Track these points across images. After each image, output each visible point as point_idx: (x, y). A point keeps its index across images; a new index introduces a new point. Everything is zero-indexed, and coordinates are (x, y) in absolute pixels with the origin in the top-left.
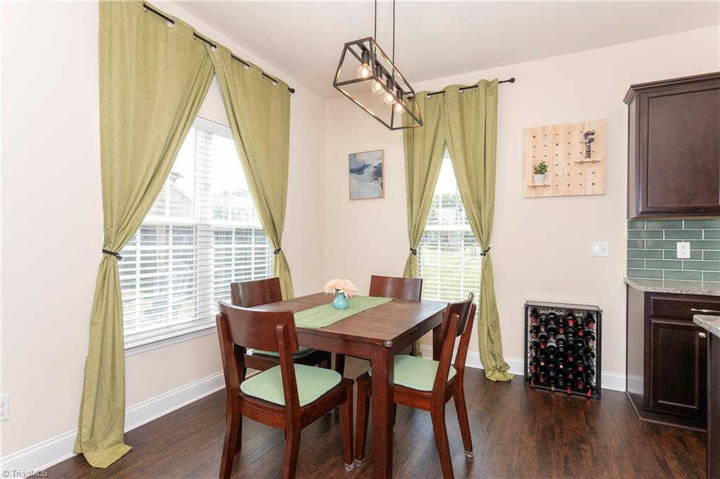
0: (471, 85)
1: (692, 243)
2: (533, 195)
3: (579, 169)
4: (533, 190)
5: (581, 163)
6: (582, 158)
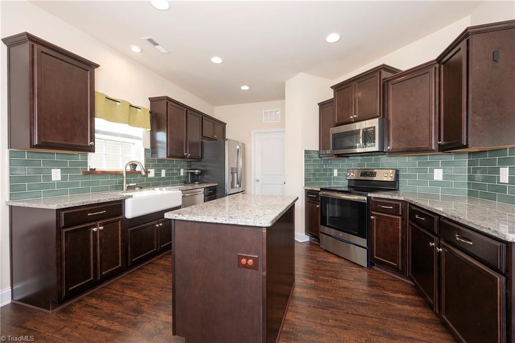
1: (62, 169)
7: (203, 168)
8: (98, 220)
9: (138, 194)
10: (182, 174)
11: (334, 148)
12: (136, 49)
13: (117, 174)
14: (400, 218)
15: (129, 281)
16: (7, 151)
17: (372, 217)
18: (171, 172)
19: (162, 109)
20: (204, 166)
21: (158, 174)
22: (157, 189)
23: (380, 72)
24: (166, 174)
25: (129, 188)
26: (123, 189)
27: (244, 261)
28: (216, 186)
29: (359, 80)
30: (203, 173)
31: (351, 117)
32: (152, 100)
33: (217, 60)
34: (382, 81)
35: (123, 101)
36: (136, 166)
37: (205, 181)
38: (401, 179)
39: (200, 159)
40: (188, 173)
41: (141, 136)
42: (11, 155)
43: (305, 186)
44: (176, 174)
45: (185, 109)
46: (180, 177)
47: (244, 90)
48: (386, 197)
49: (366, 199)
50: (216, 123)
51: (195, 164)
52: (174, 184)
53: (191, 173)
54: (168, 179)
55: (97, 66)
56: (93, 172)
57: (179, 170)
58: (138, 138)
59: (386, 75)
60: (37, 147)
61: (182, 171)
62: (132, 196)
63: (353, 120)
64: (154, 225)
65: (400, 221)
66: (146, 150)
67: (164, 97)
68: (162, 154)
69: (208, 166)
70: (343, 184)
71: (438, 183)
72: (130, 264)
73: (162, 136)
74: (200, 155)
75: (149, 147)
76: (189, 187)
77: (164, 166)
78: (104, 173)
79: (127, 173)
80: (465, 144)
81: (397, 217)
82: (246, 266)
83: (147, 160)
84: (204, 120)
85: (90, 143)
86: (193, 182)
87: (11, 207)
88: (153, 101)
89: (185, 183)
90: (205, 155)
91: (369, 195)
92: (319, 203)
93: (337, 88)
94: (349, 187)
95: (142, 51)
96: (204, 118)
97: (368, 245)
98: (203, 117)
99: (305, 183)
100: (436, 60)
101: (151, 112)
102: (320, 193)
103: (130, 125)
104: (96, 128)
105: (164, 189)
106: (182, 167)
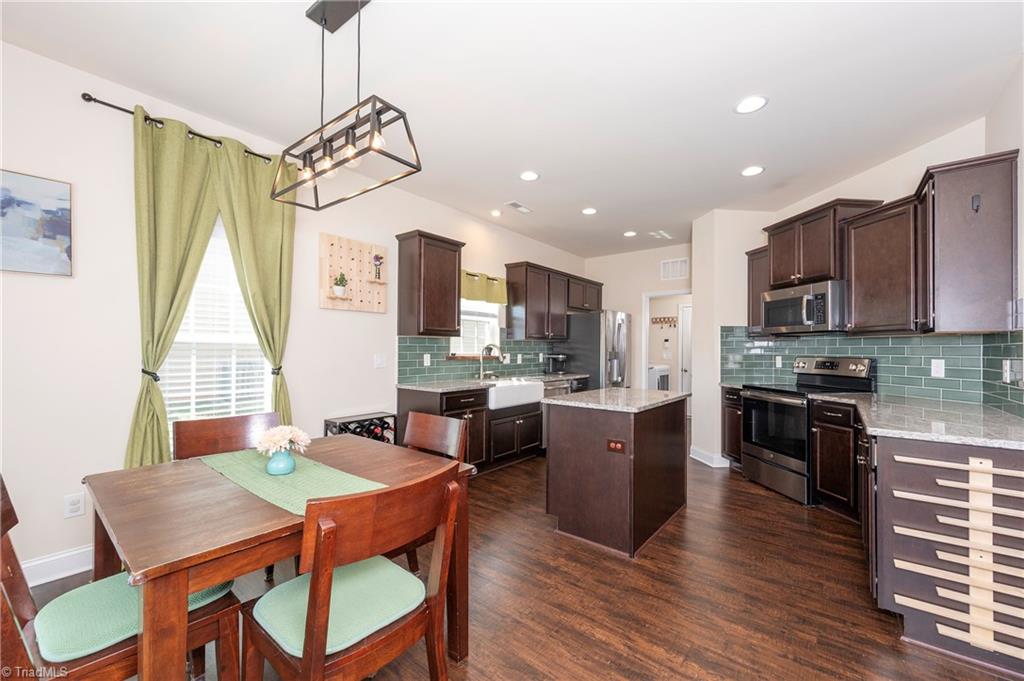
0: (257, 153)
1: (431, 354)
2: (330, 307)
3: (368, 287)
4: (330, 301)
5: (372, 282)
6: (372, 277)
7: (570, 352)
8: (467, 407)
9: (501, 383)
10: (541, 360)
11: (768, 323)
12: (496, 213)
13: (474, 360)
14: (851, 430)
15: (493, 479)
16: (397, 338)
17: (814, 430)
18: (528, 357)
19: (520, 278)
20: (571, 349)
21: (513, 360)
22: (514, 379)
23: (835, 210)
24: (523, 360)
25: (487, 377)
26: (479, 377)
27: (613, 445)
28: (586, 378)
29: (806, 220)
30: (569, 358)
31: (793, 277)
32: (509, 267)
33: (589, 211)
34: (837, 224)
35: (482, 275)
36: (491, 349)
37: (573, 369)
38: (881, 374)
39: (564, 340)
40: (549, 358)
41: (496, 313)
42: (400, 341)
43: (722, 381)
44: (534, 360)
45: (547, 274)
46: (538, 365)
47: (628, 237)
48: (833, 399)
49: (805, 402)
50: (589, 285)
51: (560, 347)
52: (531, 374)
53: (554, 359)
54: (525, 366)
55: (463, 244)
56: (453, 358)
57: (538, 355)
58: (494, 316)
59: (843, 212)
60: (422, 334)
61: (541, 355)
62: (495, 385)
63: (796, 282)
64: (514, 422)
65: (851, 435)
66: (501, 329)
67: (522, 263)
68: (520, 334)
69: (577, 348)
70: (790, 382)
71: (938, 382)
72: (492, 460)
73: (519, 311)
74: (565, 334)
75: (504, 326)
76: (552, 379)
77: (521, 350)
78: (464, 359)
79: (484, 358)
80: (931, 326)
81: (847, 429)
82: (615, 450)
83: (502, 343)
84: (571, 285)
85: (457, 328)
86: (556, 371)
87: (399, 389)
88: (511, 268)
89: (545, 373)
90: (572, 334)
91: (810, 396)
92: (742, 408)
93: (775, 231)
94: (799, 385)
95: (502, 213)
96: (571, 280)
97: (808, 472)
98: (569, 279)
99: (722, 378)
100: (915, 195)
101: (508, 283)
102: (741, 393)
103: (488, 301)
104: (462, 309)
105: (522, 379)
106: (541, 350)
